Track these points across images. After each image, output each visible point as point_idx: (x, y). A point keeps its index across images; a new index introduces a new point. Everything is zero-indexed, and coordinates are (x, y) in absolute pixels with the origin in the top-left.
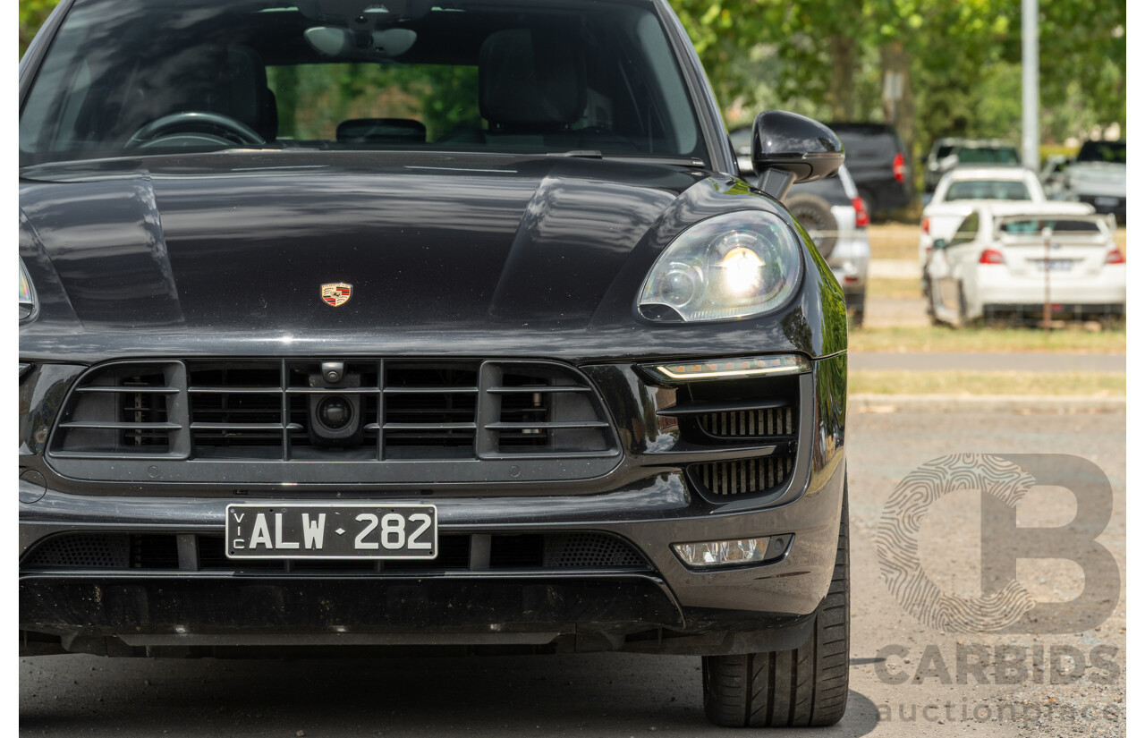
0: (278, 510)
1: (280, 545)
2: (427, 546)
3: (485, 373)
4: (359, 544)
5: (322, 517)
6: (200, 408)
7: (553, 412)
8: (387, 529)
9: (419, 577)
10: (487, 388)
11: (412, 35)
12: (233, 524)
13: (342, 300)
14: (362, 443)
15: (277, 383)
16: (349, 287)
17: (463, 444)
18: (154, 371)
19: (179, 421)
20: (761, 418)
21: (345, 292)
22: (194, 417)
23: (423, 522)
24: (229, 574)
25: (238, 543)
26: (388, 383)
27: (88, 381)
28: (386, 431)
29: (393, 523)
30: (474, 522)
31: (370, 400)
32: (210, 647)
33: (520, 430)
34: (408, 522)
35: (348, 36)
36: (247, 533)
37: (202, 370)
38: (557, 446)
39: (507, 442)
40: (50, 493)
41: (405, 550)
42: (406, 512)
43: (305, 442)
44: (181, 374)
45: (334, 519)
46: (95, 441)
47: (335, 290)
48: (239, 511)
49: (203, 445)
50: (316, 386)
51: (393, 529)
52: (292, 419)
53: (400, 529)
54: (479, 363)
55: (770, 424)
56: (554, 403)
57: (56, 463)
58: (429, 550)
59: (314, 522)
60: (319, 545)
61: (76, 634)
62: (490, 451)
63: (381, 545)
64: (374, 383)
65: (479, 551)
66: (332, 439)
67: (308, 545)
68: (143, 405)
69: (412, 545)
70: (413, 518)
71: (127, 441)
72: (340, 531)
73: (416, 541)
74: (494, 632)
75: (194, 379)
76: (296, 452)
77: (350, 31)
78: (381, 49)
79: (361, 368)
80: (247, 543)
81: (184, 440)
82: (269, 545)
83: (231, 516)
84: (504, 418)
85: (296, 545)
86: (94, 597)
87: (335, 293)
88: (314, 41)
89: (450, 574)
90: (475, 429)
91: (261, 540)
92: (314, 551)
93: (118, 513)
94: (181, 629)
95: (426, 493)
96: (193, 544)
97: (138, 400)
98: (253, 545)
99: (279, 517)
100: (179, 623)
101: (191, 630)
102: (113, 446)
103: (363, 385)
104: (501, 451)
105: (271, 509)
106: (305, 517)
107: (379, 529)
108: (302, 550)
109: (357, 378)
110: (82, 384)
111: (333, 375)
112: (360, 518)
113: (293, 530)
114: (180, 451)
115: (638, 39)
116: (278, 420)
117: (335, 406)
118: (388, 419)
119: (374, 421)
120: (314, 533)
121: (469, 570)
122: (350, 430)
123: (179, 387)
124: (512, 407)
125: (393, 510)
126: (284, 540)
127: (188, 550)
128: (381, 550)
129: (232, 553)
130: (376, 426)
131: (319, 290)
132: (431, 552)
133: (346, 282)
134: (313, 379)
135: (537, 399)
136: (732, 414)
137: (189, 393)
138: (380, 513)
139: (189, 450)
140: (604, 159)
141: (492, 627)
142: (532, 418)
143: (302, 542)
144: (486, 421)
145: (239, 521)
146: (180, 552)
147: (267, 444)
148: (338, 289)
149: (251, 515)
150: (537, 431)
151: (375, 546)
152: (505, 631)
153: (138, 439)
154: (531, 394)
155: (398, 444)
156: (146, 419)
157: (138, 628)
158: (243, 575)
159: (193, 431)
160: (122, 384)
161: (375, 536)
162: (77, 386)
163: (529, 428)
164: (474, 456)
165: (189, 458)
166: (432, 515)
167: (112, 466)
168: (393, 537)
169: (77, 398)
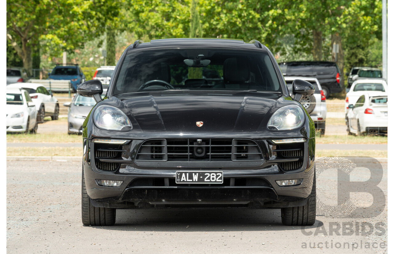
0: (188, 172)
1: (188, 180)
2: (221, 180)
3: (234, 142)
4: (205, 180)
5: (197, 174)
6: (170, 149)
7: (248, 151)
8: (212, 177)
9: (219, 188)
10: (234, 145)
11: (209, 61)
12: (177, 176)
13: (201, 125)
14: (206, 158)
15: (187, 144)
16: (202, 122)
17: (229, 158)
18: (159, 141)
19: (165, 153)
20: (295, 152)
21: (202, 123)
22: (168, 152)
23: (220, 175)
24: (176, 187)
25: (178, 180)
26: (212, 144)
27: (144, 144)
28: (211, 155)
29: (213, 175)
30: (231, 175)
31: (207, 148)
32: (170, 205)
33: (241, 155)
34: (216, 175)
35: (194, 62)
36: (181, 178)
37: (170, 141)
38: (250, 158)
39: (238, 157)
40: (135, 169)
41: (216, 181)
42: (216, 173)
43: (193, 158)
44: (165, 142)
45: (200, 174)
46: (145, 157)
47: (199, 123)
48: (179, 173)
49: (170, 158)
50: (195, 145)
51: (213, 177)
52: (190, 152)
53: (215, 177)
54: (232, 139)
55: (297, 154)
56: (249, 149)
57: (137, 162)
58: (221, 182)
59: (195, 175)
60: (197, 180)
61: (139, 202)
62: (235, 159)
63: (210, 180)
64: (209, 144)
65: (232, 182)
66: (199, 157)
67: (194, 180)
68: (155, 149)
69: (217, 180)
70: (218, 174)
71: (152, 157)
72: (201, 177)
73: (218, 179)
74: (234, 201)
75: (168, 143)
76: (191, 160)
77: (195, 60)
78: (202, 64)
79: (206, 141)
80: (181, 180)
81: (166, 157)
82: (185, 180)
83: (177, 174)
84: (237, 152)
85: (191, 180)
86: (145, 193)
87: (199, 124)
88: (186, 63)
89: (226, 187)
90: (231, 155)
91: (184, 179)
92: (195, 182)
93: (151, 173)
94: (164, 200)
95: (220, 169)
96: (168, 180)
97: (154, 148)
98: (182, 180)
99: (188, 174)
100: (164, 199)
101: (166, 201)
102: (149, 158)
103: (206, 144)
104: (237, 159)
105: (186, 172)
106: (194, 174)
107: (210, 177)
108: (193, 181)
109: (205, 143)
110: (143, 144)
111: (199, 142)
112: (206, 174)
113: (191, 177)
114: (165, 159)
115: (264, 62)
116: (187, 152)
117: (200, 149)
118: (212, 152)
119: (209, 152)
120: (195, 178)
121: (230, 186)
122: (203, 155)
123: (165, 145)
124: (239, 149)
125: (213, 173)
126: (189, 179)
127: (167, 182)
128: (211, 182)
129: (177, 182)
130: (209, 154)
131: (196, 123)
132: (222, 182)
133: (202, 121)
134: (195, 143)
135: (245, 148)
136: (289, 151)
137: (167, 146)
138: (210, 173)
139: (167, 159)
140: (258, 92)
141: (234, 200)
142: (244, 152)
143: (193, 179)
144: (234, 153)
145: (179, 175)
146: (165, 182)
147: (185, 158)
148: (200, 123)
149: (181, 173)
150: (245, 155)
151: (209, 180)
152: (237, 201)
153: (154, 157)
154: (243, 147)
155: (214, 158)
156: (156, 152)
157: (154, 200)
158: (179, 187)
159: (168, 155)
160: (151, 144)
161: (209, 178)
162: (142, 145)
163: (243, 154)
164: (231, 160)
165: (167, 161)
166: (222, 174)
167: (150, 163)
168: (213, 179)
169: (142, 147)
